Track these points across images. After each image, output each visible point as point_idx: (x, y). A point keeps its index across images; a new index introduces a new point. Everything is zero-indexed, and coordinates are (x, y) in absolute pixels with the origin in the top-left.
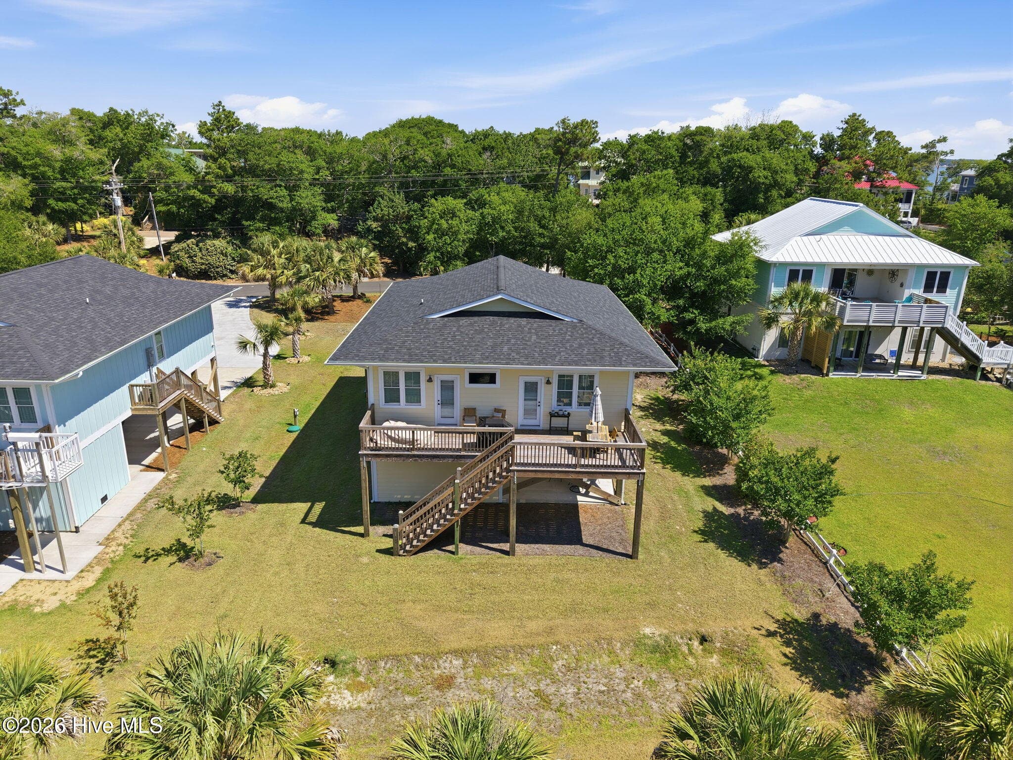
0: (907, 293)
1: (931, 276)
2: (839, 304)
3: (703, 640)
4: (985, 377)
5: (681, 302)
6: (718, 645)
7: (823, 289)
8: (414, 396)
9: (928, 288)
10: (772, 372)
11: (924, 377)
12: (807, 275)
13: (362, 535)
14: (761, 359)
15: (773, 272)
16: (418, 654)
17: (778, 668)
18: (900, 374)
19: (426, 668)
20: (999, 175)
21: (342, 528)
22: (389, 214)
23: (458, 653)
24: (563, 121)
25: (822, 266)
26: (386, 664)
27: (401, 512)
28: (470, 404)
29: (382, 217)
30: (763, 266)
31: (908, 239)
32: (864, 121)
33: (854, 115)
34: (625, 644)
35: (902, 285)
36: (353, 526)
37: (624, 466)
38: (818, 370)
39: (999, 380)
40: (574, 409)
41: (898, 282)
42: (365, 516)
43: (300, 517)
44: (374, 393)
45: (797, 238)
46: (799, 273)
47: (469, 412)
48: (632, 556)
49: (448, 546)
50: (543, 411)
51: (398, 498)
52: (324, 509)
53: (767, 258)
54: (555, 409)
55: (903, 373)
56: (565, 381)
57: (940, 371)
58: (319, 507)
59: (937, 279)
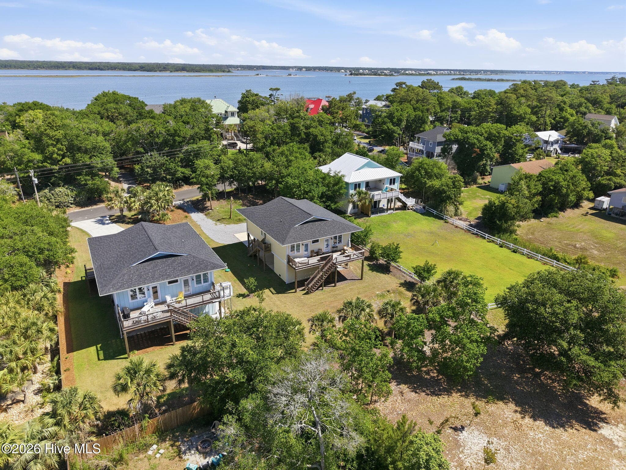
0: (385, 187)
1: (391, 180)
3: (388, 291)
4: (408, 209)
5: (324, 199)
6: (391, 292)
7: (364, 189)
8: (298, 250)
9: (390, 184)
10: (355, 218)
11: (395, 212)
12: (359, 185)
14: (348, 214)
15: (350, 186)
17: (405, 292)
20: (388, 124)
21: (286, 292)
22: (156, 164)
25: (363, 182)
27: (305, 283)
28: (312, 249)
30: (347, 184)
31: (382, 168)
35: (384, 184)
36: (289, 291)
37: (359, 257)
38: (368, 216)
39: (412, 209)
40: (337, 245)
41: (382, 183)
42: (296, 286)
43: (270, 293)
44: (288, 252)
45: (353, 173)
46: (357, 185)
47: (312, 252)
48: (361, 279)
49: (321, 288)
50: (330, 246)
51: (293, 281)
52: (274, 289)
53: (347, 181)
54: (333, 246)
55: (389, 212)
56: (335, 238)
57: (397, 209)
58: (272, 289)
59: (392, 181)
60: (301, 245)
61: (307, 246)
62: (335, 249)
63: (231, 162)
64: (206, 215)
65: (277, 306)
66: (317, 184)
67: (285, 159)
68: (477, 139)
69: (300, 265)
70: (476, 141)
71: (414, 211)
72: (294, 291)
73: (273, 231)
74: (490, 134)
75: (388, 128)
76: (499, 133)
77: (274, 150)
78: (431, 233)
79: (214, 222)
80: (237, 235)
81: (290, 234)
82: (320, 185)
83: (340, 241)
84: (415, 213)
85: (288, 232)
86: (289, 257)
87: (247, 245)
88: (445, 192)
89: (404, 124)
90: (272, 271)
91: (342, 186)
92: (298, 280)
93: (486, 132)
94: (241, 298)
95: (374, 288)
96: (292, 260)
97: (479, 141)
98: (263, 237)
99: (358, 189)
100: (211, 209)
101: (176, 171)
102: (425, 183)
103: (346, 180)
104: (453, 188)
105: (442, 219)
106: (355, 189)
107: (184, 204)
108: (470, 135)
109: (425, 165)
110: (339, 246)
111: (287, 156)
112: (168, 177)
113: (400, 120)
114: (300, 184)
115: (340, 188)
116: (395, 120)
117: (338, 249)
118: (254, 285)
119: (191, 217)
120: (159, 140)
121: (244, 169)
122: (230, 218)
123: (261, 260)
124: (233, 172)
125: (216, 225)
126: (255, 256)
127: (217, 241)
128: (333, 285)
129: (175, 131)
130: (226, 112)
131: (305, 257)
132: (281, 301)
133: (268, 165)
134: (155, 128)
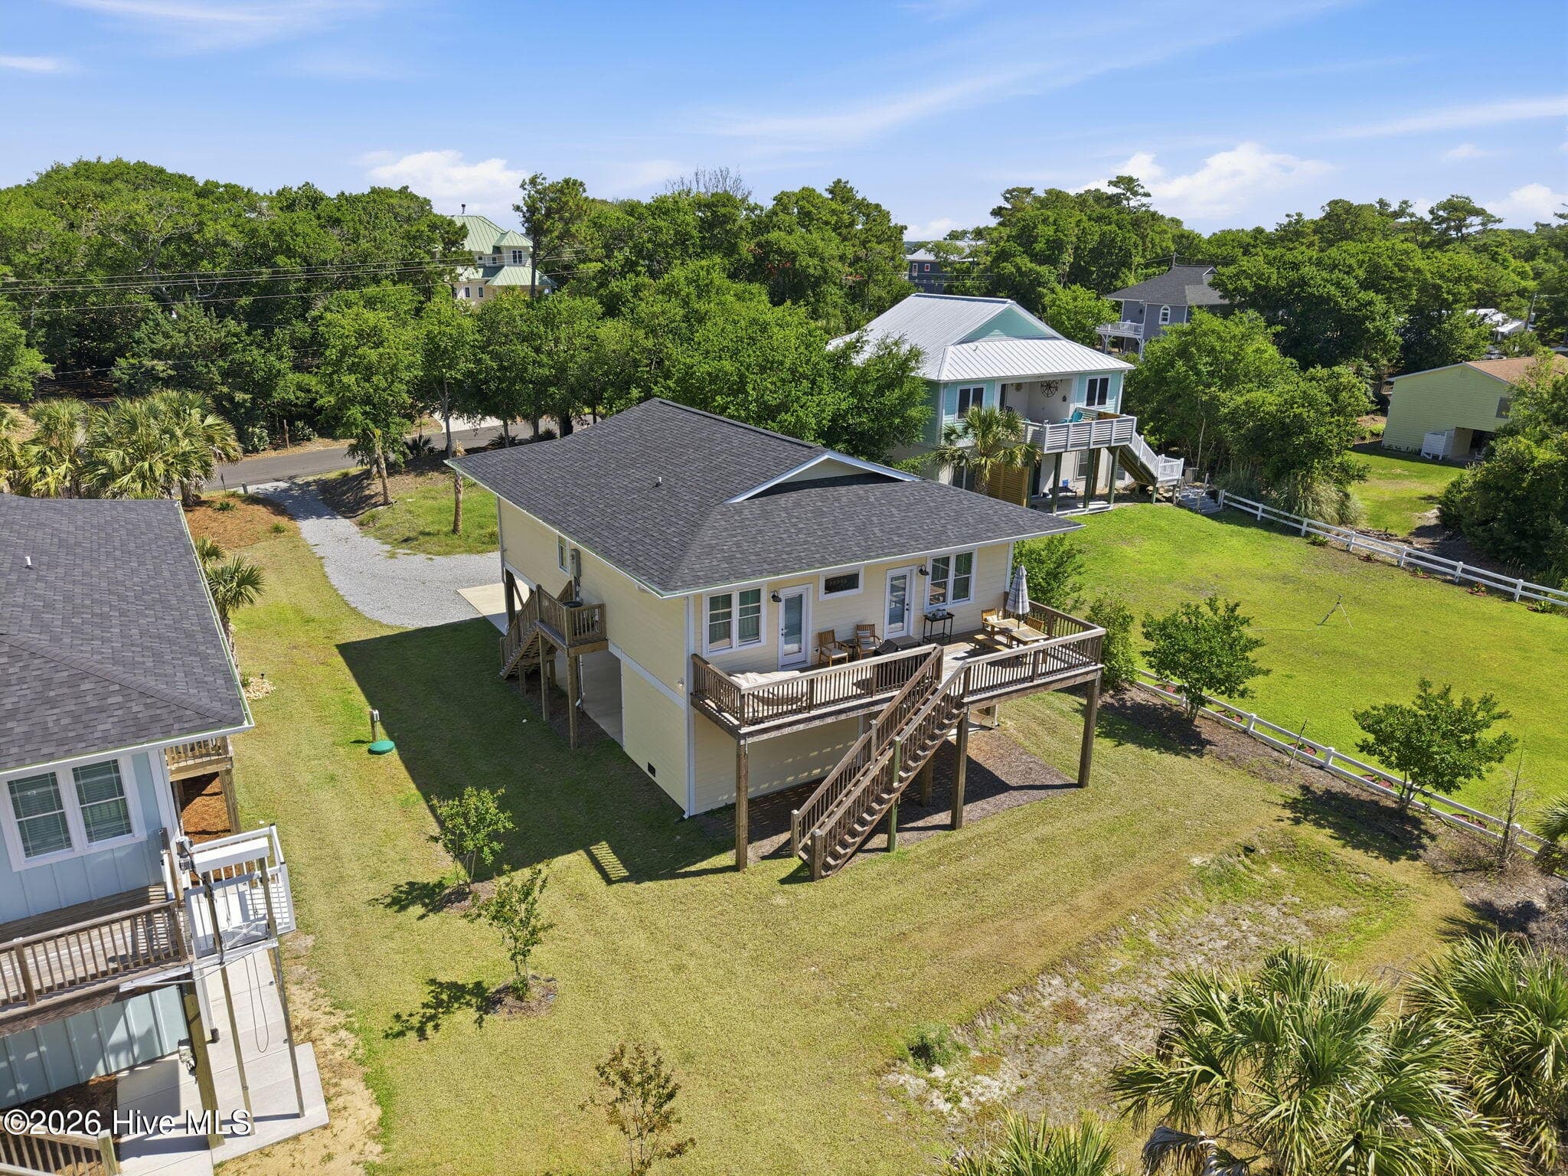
0: (1072, 407)
1: (1092, 384)
2: (1031, 429)
3: (1245, 851)
4: (1159, 499)
6: (1263, 851)
8: (751, 632)
9: (1091, 399)
11: (1112, 507)
13: (735, 868)
15: (943, 395)
16: (1010, 990)
17: (1343, 852)
18: (1091, 507)
19: (1031, 1004)
20: (1018, 260)
21: (687, 869)
22: (188, 345)
23: (1050, 968)
24: (533, 182)
25: (991, 380)
26: (985, 1020)
27: (795, 812)
28: (826, 626)
29: (172, 349)
30: (933, 386)
31: (1057, 342)
32: (851, 189)
33: (839, 181)
34: (1191, 885)
35: (1064, 399)
36: (702, 860)
39: (1169, 500)
40: (950, 606)
41: (1058, 396)
42: (743, 834)
43: (594, 876)
44: (695, 636)
45: (951, 348)
46: (969, 394)
47: (825, 638)
48: (1081, 784)
49: (880, 840)
50: (913, 616)
51: (724, 799)
52: (615, 851)
53: (933, 377)
54: (929, 609)
55: (1093, 505)
56: (940, 567)
57: (1120, 498)
58: (603, 851)
59: (1097, 387)
60: (765, 596)
61: (795, 605)
62: (938, 627)
63: (468, 323)
64: (361, 524)
65: (628, 965)
66: (813, 382)
67: (682, 312)
68: (1338, 284)
69: (763, 711)
70: (1333, 290)
71: (1180, 505)
72: (727, 859)
73: (609, 527)
74: (1374, 269)
75: (1019, 269)
76: (1402, 268)
77: (636, 290)
78: (1285, 579)
79: (388, 548)
80: (467, 593)
81: (706, 535)
82: (826, 384)
83: (962, 590)
84: (1184, 512)
85: (695, 526)
86: (698, 664)
87: (504, 628)
88: (1303, 429)
89: (1068, 258)
90: (613, 747)
91: (911, 394)
92: (752, 791)
93: (1361, 264)
94: (417, 910)
95: (1164, 832)
96: (720, 681)
97: (1345, 291)
98: (568, 576)
99: (972, 408)
100: (386, 503)
101: (273, 376)
102: (1213, 404)
103: (927, 371)
104: (1332, 413)
105: (1296, 532)
106: (963, 409)
107: (290, 489)
108: (1308, 270)
109: (1212, 339)
110: (963, 611)
111: (686, 303)
112: (239, 396)
113: (1056, 245)
114: (742, 376)
115: (907, 401)
116: (1039, 246)
117: (959, 625)
118: (494, 836)
119: (297, 532)
120: (216, 269)
121: (523, 350)
122: (455, 531)
123: (558, 695)
124: (478, 361)
125: (393, 556)
126: (534, 675)
127: (377, 615)
128: (944, 818)
129: (279, 236)
130: (497, 249)
131: (785, 667)
132: (653, 932)
133: (612, 333)
134: (201, 224)
